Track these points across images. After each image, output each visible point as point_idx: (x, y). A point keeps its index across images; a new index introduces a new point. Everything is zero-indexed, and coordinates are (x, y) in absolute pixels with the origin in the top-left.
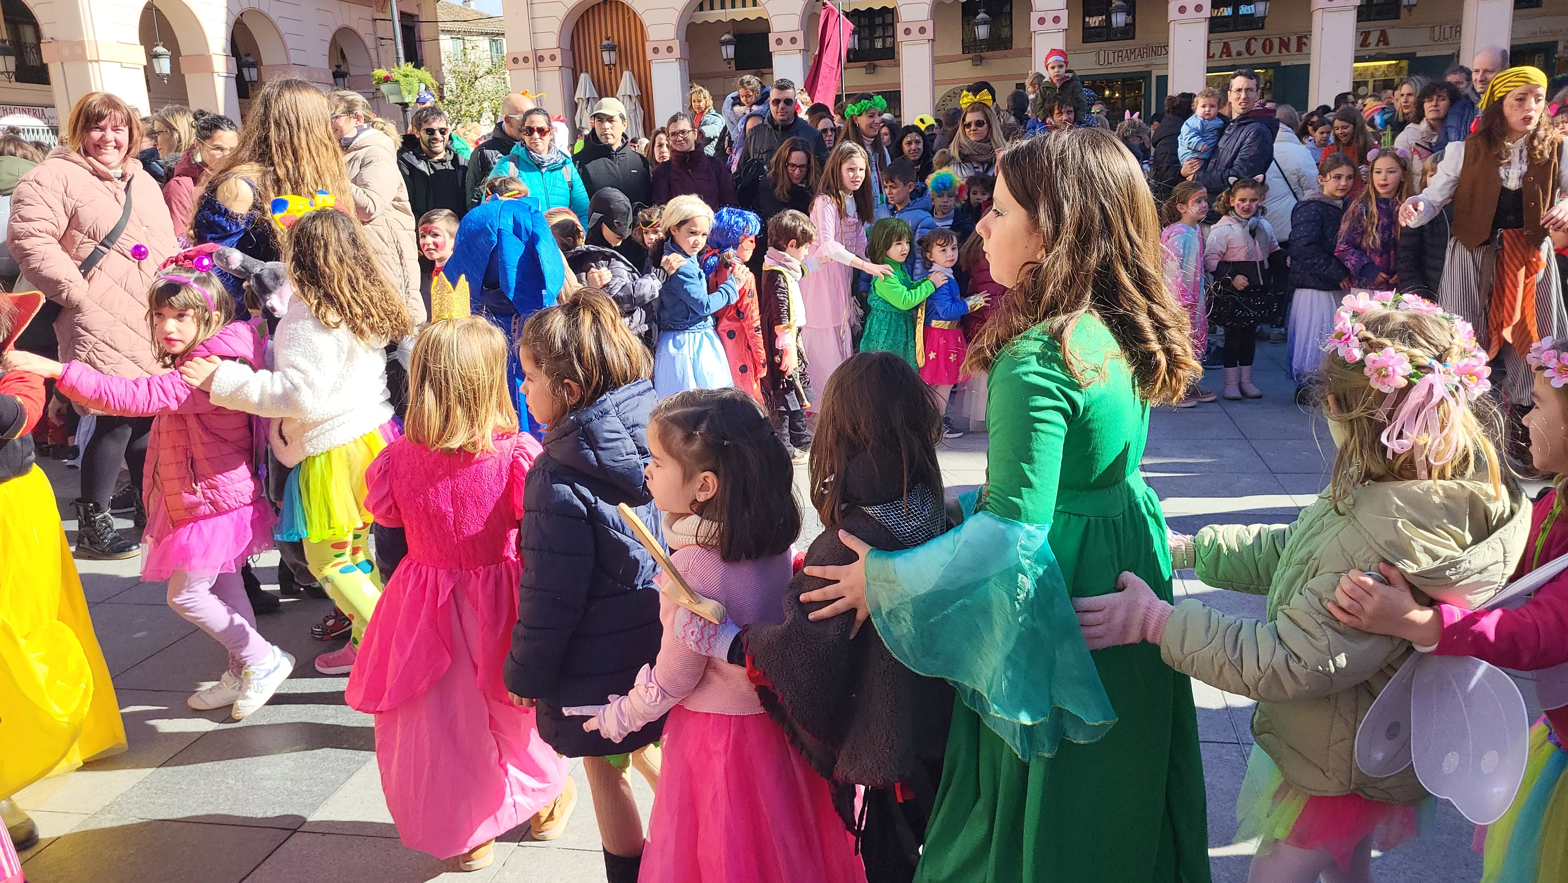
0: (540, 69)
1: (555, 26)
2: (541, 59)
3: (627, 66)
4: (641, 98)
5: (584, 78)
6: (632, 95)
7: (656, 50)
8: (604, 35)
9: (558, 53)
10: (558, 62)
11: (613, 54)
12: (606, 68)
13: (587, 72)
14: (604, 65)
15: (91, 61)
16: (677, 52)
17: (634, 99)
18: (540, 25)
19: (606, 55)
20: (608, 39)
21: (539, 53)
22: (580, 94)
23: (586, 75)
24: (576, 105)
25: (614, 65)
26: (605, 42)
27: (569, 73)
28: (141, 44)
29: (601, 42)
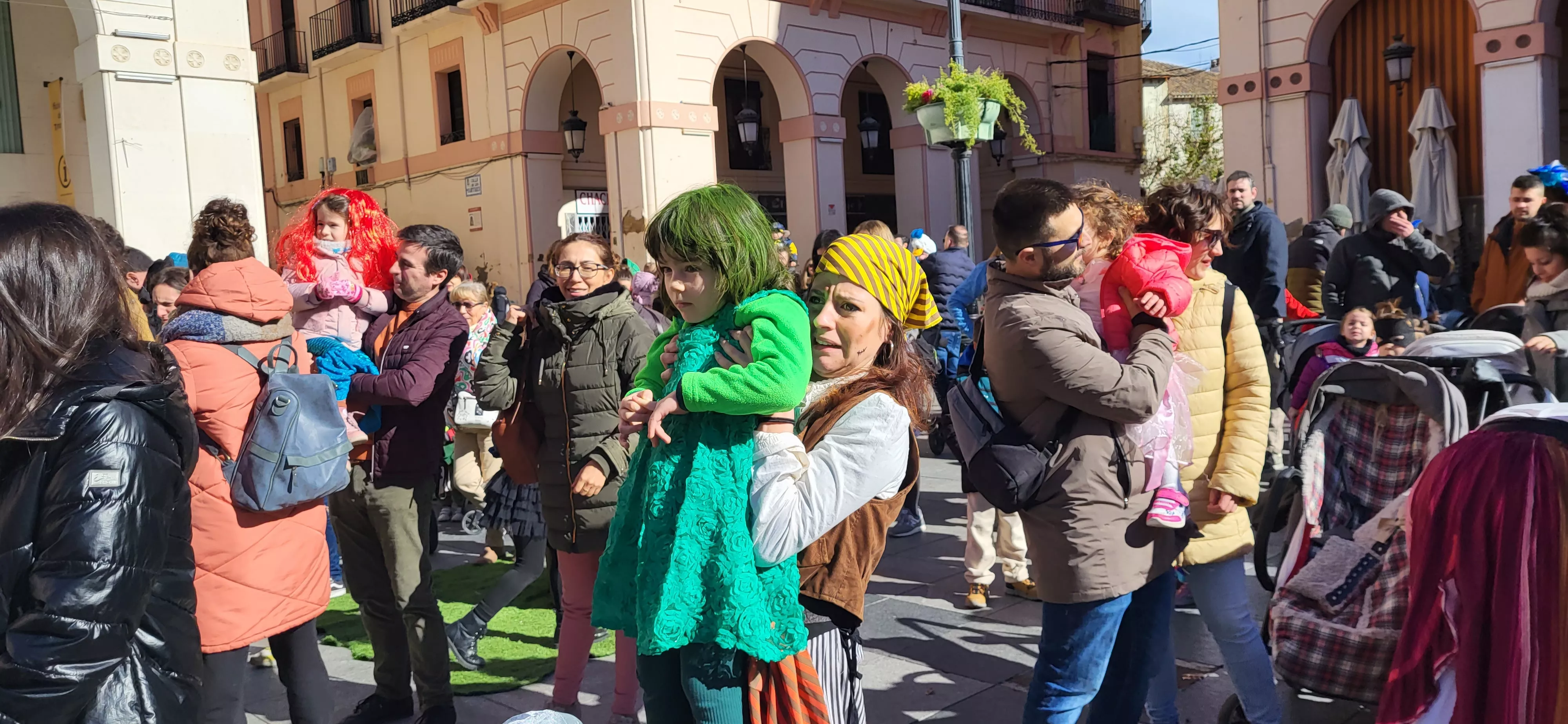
0: (1271, 99)
1: (1304, 28)
2: (1276, 82)
3: (1432, 79)
4: (1453, 132)
5: (1349, 108)
6: (1438, 127)
7: (1493, 46)
8: (1392, 33)
9: (1305, 72)
10: (1305, 84)
11: (1406, 63)
12: (1393, 88)
13: (1354, 96)
14: (1388, 82)
15: (642, 128)
16: (1538, 44)
17: (1442, 135)
18: (1276, 31)
19: (1393, 68)
20: (1398, 38)
21: (1273, 74)
22: (1339, 132)
23: (1355, 102)
24: (1331, 150)
25: (1409, 81)
26: (1394, 45)
27: (1322, 101)
28: (714, 105)
29: (1387, 44)
